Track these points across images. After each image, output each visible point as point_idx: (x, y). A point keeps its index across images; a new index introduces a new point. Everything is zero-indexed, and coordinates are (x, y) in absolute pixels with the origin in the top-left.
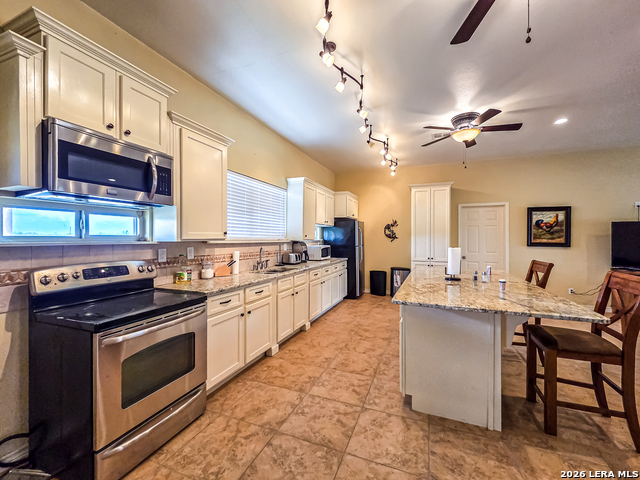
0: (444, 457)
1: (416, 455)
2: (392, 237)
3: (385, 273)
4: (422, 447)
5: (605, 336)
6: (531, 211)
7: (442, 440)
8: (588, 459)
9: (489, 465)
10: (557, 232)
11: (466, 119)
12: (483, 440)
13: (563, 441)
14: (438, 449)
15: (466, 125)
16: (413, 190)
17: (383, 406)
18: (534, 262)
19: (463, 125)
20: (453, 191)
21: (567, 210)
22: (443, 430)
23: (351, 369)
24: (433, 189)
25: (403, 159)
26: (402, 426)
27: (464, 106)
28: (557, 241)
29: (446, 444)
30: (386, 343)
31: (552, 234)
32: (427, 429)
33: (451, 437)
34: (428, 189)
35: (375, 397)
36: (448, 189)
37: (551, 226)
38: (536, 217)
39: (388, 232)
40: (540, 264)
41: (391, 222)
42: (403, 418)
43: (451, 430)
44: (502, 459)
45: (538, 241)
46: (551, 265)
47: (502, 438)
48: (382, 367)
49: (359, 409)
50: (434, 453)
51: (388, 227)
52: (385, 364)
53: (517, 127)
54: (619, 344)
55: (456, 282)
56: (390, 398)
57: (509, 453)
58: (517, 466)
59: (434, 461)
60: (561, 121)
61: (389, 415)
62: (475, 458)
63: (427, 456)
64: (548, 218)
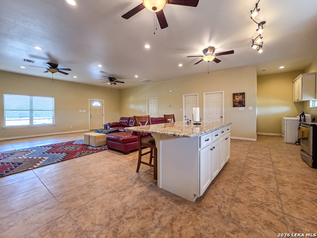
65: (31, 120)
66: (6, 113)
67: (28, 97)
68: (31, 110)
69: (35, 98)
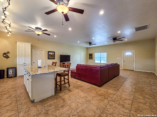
0: (47, 106)
1: (41, 110)
2: (7, 57)
3: (4, 70)
4: (42, 107)
5: (65, 72)
6: (49, 52)
7: (45, 103)
8: (66, 91)
9: (55, 101)
10: (53, 56)
11: (39, 29)
12: (53, 98)
13: (63, 90)
14: (45, 105)
15: (39, 30)
16: (18, 43)
17: (25, 107)
18: (53, 62)
19: (38, 30)
20: (32, 46)
21: (54, 52)
22: (45, 101)
23: (4, 106)
24: (25, 43)
25: (13, 32)
26: (35, 107)
27: (39, 26)
28: (53, 58)
29: (46, 103)
30: (15, 92)
31: (52, 57)
32: (41, 104)
33: (47, 101)
34: (24, 43)
35: (21, 107)
37: (52, 55)
38: (50, 53)
39: (4, 55)
40: (54, 62)
42: (34, 106)
43: (46, 100)
44: (57, 98)
45: (50, 58)
46: (56, 62)
47: (55, 95)
48: (18, 99)
49: (17, 113)
50: (45, 107)
51: (5, 54)
52: (18, 97)
53: (49, 35)
54: (67, 73)
55: (41, 68)
56: (27, 104)
57: (57, 97)
58: (59, 98)
59: (46, 108)
60: (55, 36)
61: (29, 108)
62: (53, 101)
63: (44, 108)
64: (51, 53)
65: (100, 61)
66: (96, 59)
67: (100, 53)
68: (100, 58)
69: (101, 53)
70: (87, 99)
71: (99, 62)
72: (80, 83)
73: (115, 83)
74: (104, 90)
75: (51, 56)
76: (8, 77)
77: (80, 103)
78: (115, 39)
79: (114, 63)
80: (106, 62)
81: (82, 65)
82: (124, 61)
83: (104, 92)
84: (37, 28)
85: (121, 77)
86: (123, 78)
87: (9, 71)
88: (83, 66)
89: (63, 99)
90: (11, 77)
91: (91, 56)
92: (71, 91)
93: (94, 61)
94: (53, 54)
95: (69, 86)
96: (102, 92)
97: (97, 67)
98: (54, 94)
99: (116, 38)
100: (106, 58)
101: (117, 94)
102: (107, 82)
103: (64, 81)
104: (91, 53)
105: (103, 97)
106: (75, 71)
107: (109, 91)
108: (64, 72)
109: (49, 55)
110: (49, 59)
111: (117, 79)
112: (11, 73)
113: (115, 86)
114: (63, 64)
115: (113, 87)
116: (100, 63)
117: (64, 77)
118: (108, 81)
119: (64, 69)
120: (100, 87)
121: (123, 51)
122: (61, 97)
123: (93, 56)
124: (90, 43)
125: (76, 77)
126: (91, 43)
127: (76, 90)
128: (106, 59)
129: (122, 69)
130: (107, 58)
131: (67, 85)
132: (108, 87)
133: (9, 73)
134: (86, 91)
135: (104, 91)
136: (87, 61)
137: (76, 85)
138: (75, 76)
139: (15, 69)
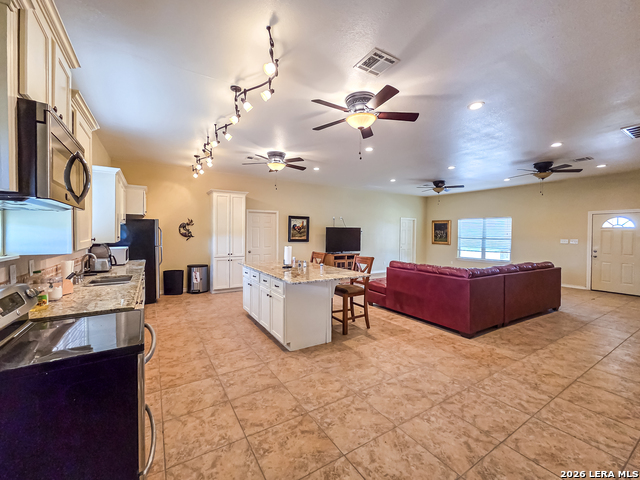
2: (188, 235)
6: (291, 217)
16: (215, 195)
36: (244, 197)
37: (300, 229)
39: (183, 231)
41: (186, 221)
51: (183, 226)
70: (425, 360)
71: (478, 255)
72: (400, 321)
73: (528, 332)
74: (482, 346)
75: (298, 232)
76: (189, 291)
77: (406, 366)
78: (543, 167)
79: (537, 260)
80: (507, 258)
81: (408, 266)
82: (594, 254)
83: (483, 351)
84: (273, 155)
85: (567, 316)
86: (573, 320)
87: (194, 274)
88: (413, 267)
89: (356, 353)
90: (199, 292)
91: (441, 232)
92: (375, 339)
93: (456, 249)
94: (305, 224)
95: (368, 327)
96: (474, 350)
97: (459, 274)
98: (329, 340)
99: (550, 163)
100: (509, 242)
101: (524, 360)
102: (496, 327)
103: (352, 309)
104: (441, 217)
105: (476, 361)
106: (385, 284)
107: (498, 351)
108: (352, 283)
109: (291, 229)
110: (290, 240)
111: (541, 322)
112: (199, 279)
113: (525, 340)
114: (336, 258)
115: (517, 341)
116: (483, 260)
117: (352, 299)
118: (503, 325)
119: (352, 274)
120: (470, 337)
121: (590, 214)
122: (350, 348)
123: (451, 230)
124: (439, 184)
125: (388, 304)
126: (443, 182)
127: (391, 338)
128: (508, 244)
129: (584, 288)
130: (512, 240)
131: (360, 323)
132: (499, 341)
133: (195, 281)
134: (421, 342)
135: (480, 350)
136: (423, 250)
137: (390, 327)
138: (384, 299)
139: (206, 269)
